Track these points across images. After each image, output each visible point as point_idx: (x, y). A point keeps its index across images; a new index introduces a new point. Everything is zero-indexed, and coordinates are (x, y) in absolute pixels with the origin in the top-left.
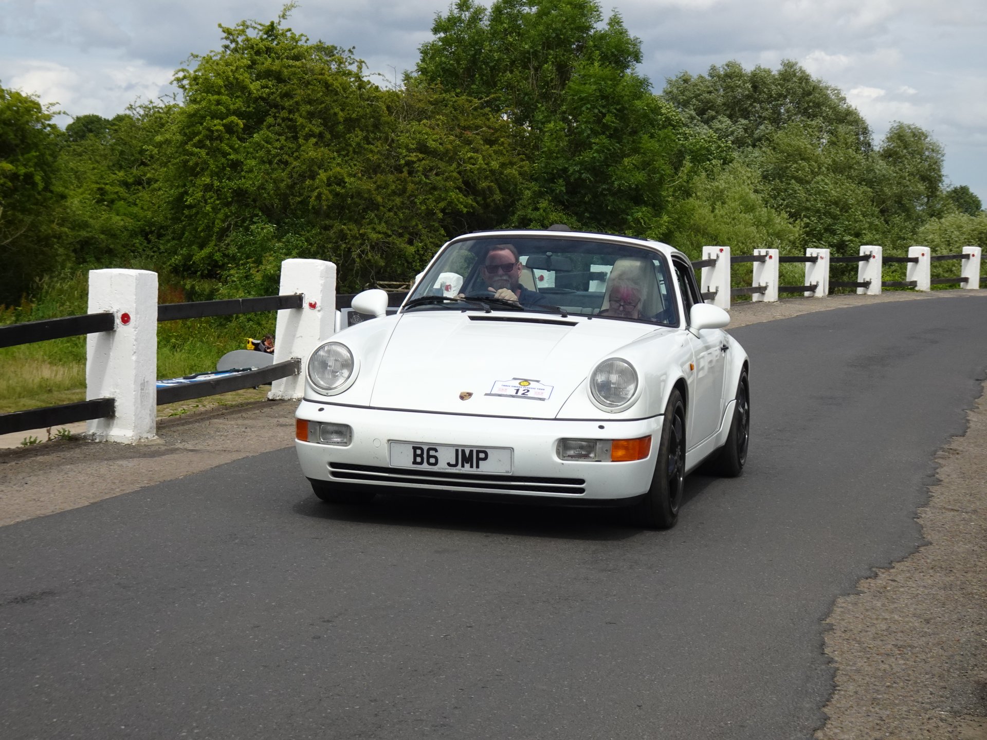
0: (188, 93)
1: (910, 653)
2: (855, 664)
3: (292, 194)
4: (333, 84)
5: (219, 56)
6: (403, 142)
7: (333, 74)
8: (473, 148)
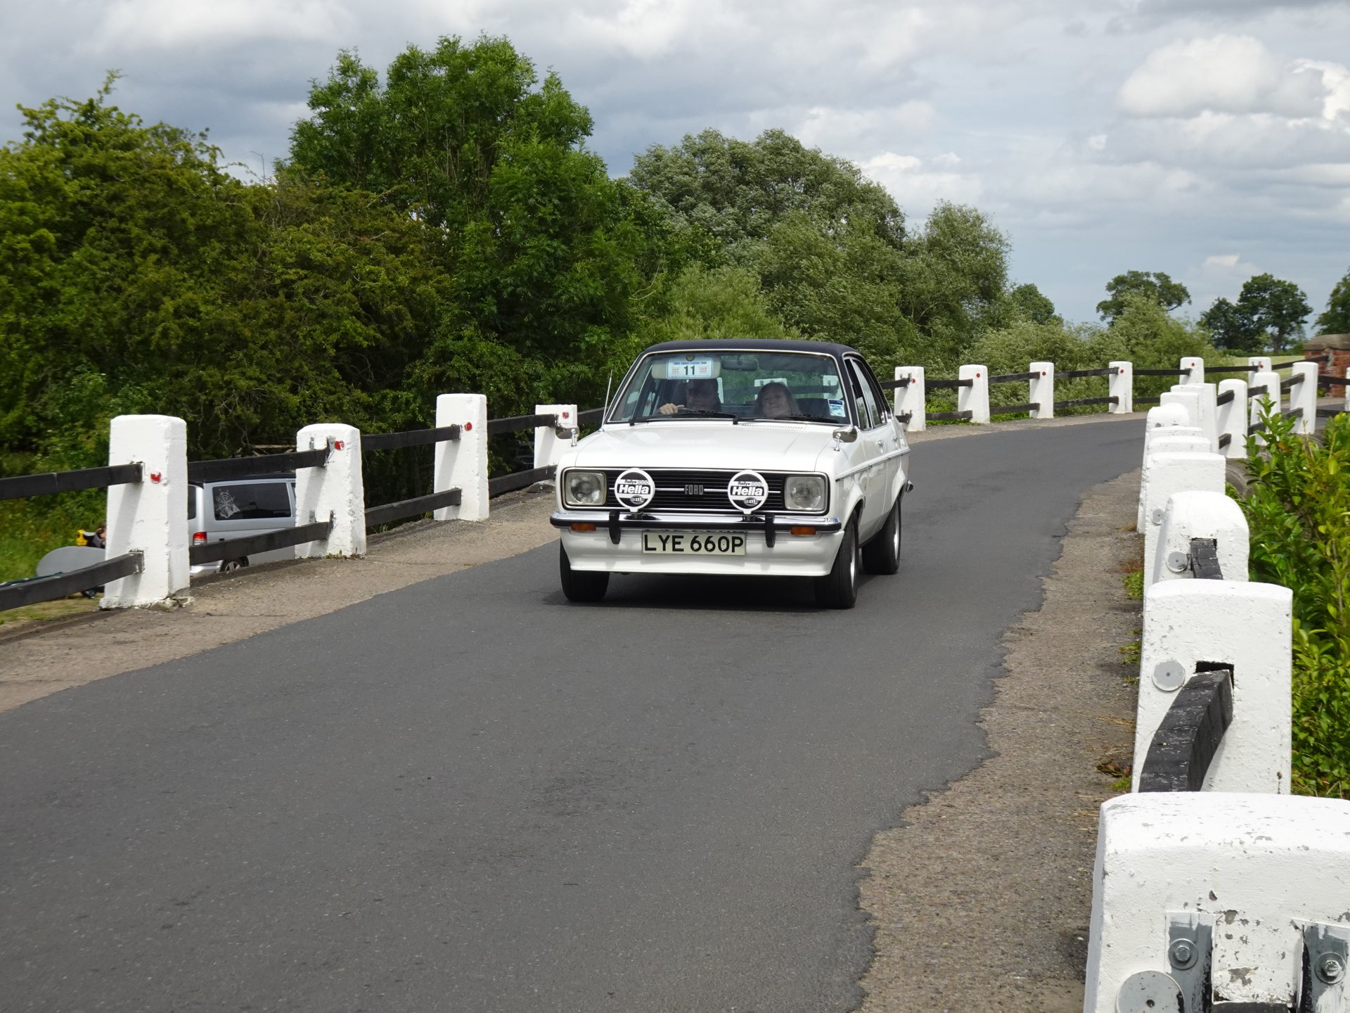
1: (973, 901)
2: (900, 919)
3: (130, 333)
4: (177, 181)
5: (19, 151)
6: (277, 255)
7: (179, 167)
8: (373, 259)
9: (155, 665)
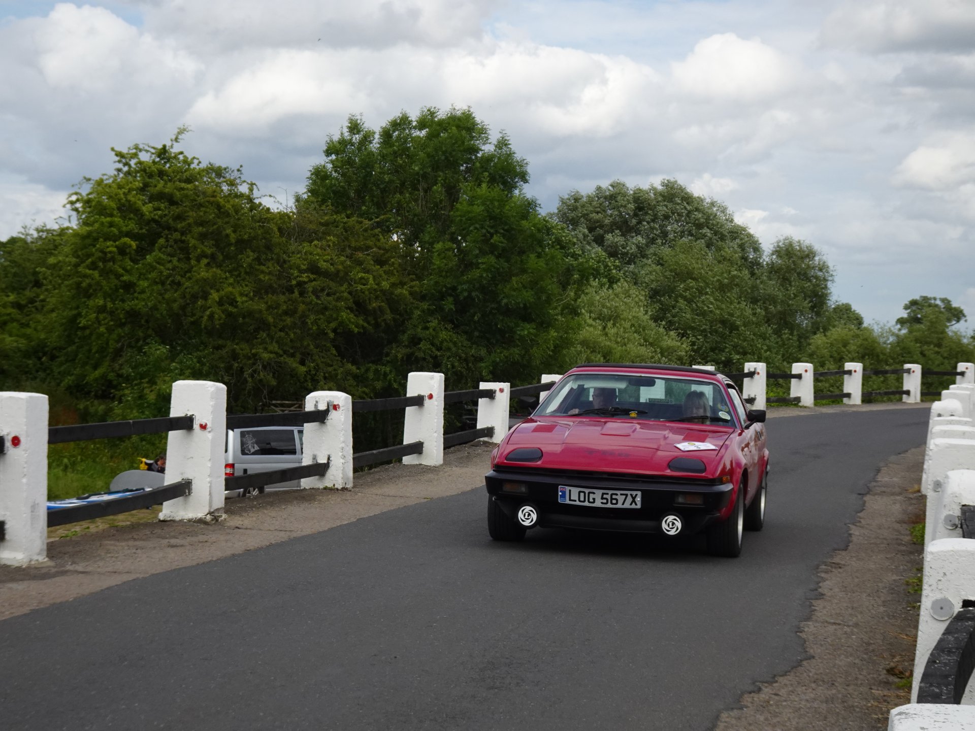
0: (81, 216)
3: (185, 315)
4: (224, 206)
5: (111, 181)
6: (294, 263)
7: (225, 196)
8: (364, 269)
9: (198, 564)
